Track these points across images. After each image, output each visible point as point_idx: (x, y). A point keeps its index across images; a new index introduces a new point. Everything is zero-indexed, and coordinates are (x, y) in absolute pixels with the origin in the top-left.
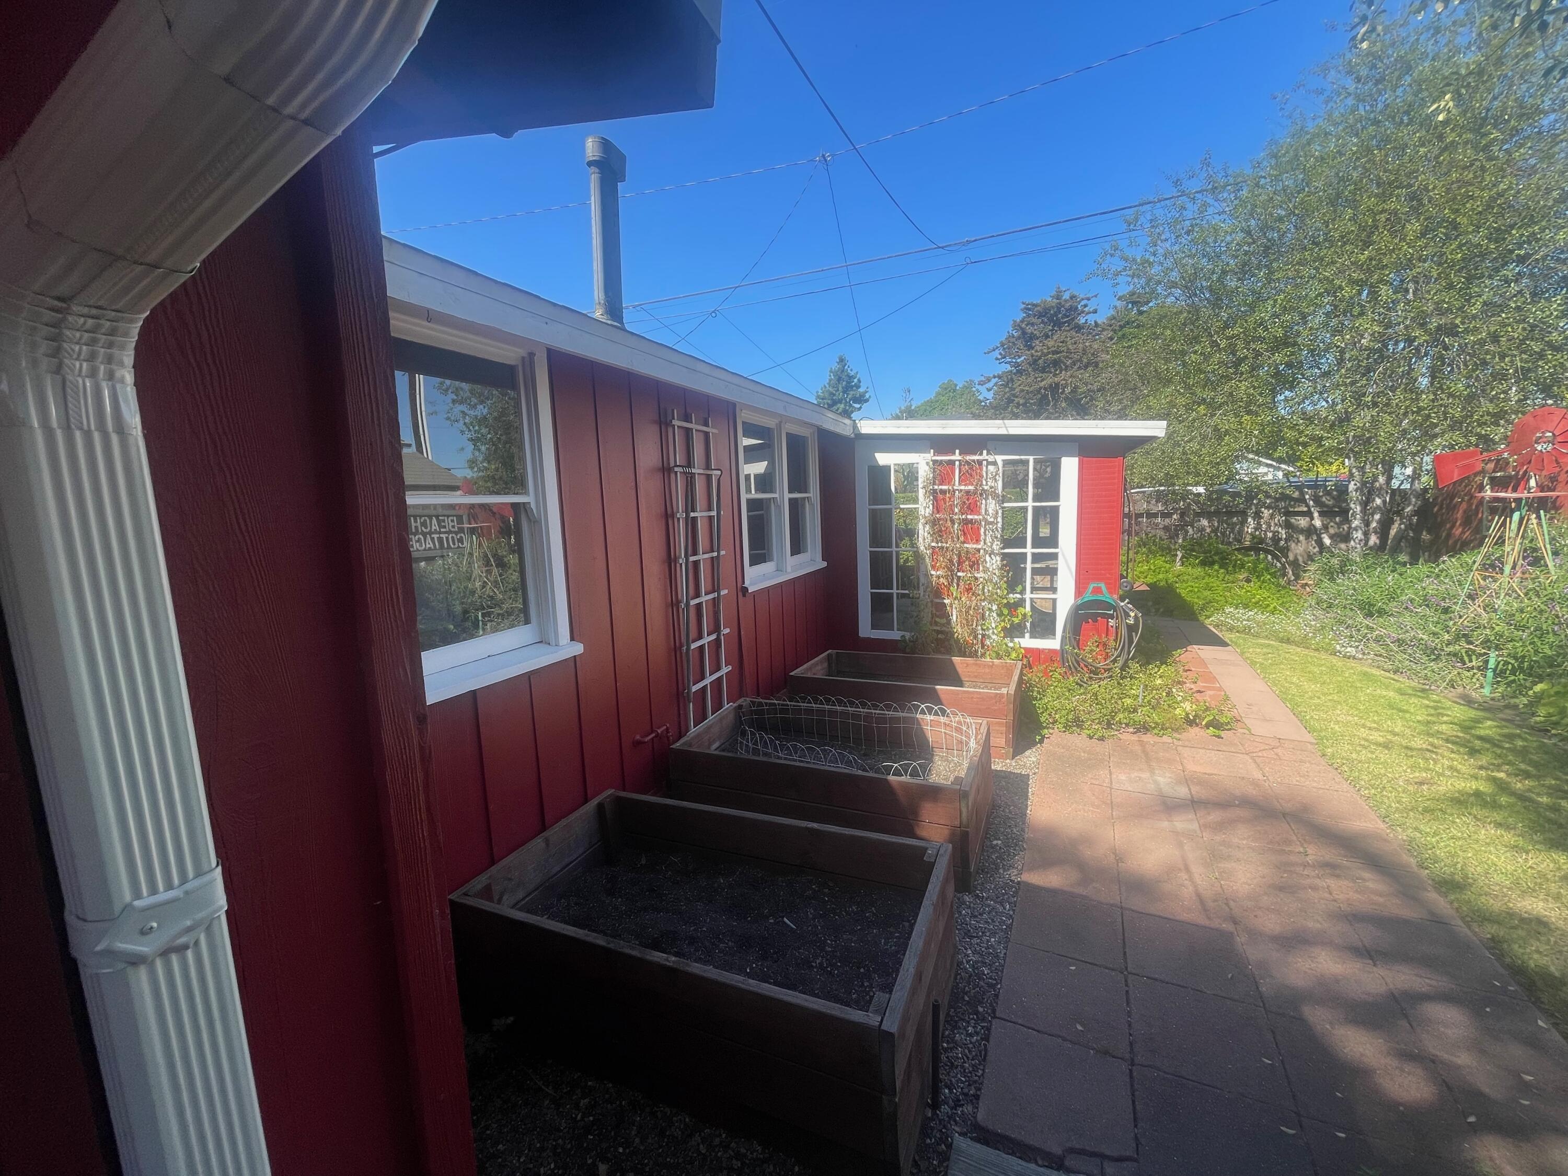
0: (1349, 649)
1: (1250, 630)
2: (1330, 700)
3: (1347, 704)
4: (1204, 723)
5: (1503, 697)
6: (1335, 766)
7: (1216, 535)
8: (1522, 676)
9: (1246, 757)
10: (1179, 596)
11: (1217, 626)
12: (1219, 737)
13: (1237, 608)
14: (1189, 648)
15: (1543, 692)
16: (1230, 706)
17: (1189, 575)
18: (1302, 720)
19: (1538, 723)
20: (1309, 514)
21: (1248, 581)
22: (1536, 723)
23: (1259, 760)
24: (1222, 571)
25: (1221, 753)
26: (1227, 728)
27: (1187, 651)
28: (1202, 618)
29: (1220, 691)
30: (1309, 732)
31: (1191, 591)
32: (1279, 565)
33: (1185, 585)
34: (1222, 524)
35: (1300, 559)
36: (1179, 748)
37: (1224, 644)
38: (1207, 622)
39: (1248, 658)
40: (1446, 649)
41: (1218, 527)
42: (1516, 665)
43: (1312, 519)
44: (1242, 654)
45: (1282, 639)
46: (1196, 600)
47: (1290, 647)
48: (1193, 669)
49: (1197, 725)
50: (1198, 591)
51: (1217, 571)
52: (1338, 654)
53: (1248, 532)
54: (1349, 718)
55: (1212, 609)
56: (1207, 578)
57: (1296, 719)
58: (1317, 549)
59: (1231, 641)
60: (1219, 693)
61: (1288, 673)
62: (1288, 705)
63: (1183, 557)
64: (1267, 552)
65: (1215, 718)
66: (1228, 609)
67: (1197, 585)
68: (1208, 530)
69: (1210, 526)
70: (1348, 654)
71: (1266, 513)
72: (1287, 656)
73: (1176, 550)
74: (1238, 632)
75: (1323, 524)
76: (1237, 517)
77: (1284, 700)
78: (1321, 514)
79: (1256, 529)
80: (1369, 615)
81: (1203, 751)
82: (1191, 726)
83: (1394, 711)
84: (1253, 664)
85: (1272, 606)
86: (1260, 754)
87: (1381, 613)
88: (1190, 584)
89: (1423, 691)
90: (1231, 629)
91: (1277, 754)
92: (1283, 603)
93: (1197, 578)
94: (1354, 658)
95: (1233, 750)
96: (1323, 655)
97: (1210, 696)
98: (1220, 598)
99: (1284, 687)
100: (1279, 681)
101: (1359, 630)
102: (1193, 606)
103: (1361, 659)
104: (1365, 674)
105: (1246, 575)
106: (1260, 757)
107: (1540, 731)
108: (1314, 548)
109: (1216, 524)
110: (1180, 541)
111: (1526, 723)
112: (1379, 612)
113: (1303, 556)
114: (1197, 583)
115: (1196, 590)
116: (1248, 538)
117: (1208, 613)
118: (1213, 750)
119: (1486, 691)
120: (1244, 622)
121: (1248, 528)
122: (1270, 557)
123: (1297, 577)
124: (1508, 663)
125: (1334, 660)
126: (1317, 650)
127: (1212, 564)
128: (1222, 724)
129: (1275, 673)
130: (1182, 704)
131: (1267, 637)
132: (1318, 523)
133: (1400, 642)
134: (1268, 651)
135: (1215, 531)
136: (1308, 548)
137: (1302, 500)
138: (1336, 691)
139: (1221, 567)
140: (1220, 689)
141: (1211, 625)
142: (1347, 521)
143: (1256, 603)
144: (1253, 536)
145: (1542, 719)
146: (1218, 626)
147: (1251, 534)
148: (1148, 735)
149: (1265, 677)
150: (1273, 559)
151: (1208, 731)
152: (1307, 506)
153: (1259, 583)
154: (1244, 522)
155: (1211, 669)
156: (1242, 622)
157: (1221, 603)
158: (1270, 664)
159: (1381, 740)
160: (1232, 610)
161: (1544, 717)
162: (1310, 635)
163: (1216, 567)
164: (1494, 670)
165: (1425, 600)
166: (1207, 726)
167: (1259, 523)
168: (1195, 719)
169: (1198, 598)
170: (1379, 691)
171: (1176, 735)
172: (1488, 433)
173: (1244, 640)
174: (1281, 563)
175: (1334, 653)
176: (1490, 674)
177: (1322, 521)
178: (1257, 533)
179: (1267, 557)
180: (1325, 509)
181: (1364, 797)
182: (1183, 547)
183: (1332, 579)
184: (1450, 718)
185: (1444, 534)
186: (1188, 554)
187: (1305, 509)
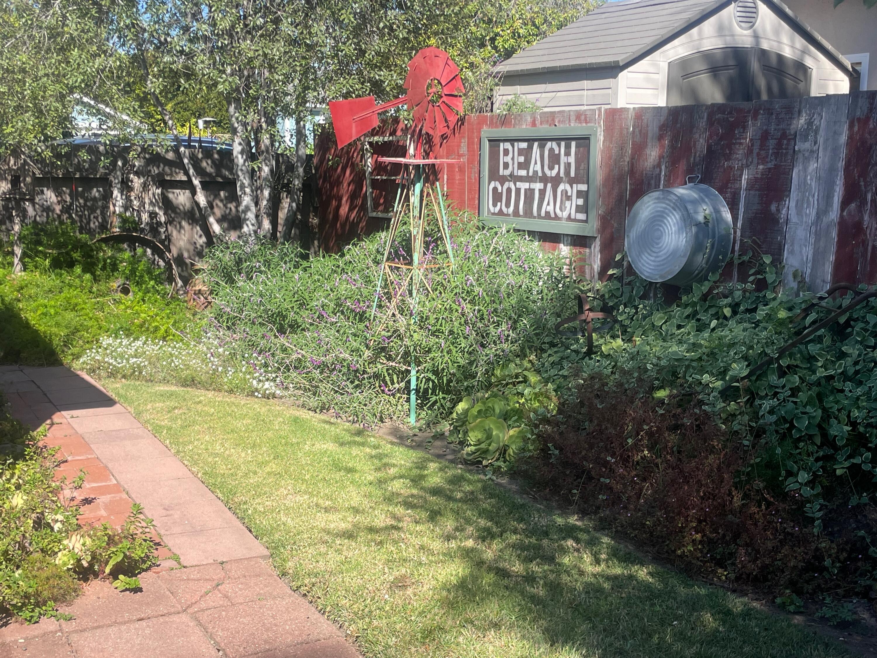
0: (267, 385)
1: (140, 373)
2: (269, 473)
3: (290, 476)
4: (107, 570)
5: (428, 425)
6: (304, 590)
7: (70, 217)
8: (441, 395)
9: (184, 618)
10: (27, 325)
11: (92, 371)
12: (137, 590)
13: (116, 337)
14: (57, 418)
15: (466, 412)
16: (144, 524)
17: (38, 286)
18: (243, 518)
19: (471, 455)
20: (188, 185)
21: (125, 291)
22: (468, 454)
23: (204, 618)
24: (88, 276)
25: (144, 623)
26: (144, 567)
27: (52, 424)
28: (67, 360)
29: (119, 492)
30: (256, 537)
31: (45, 314)
32: (162, 263)
33: (34, 305)
34: (77, 200)
35: (186, 255)
36: (75, 637)
37: (108, 402)
38: (76, 365)
39: (147, 421)
40: (368, 370)
41: (72, 204)
42: (436, 381)
43: (194, 193)
44: (138, 415)
45: (185, 380)
46: (54, 330)
47: (198, 392)
48: (69, 459)
49: (96, 575)
50: (56, 313)
51: (79, 277)
52: (256, 394)
53: (114, 212)
54: (298, 498)
55: (81, 342)
56: (66, 290)
57: (234, 517)
58: (204, 239)
59: (118, 394)
60: (118, 496)
61: (207, 438)
62: (220, 495)
63: (24, 254)
64: (145, 243)
65: (125, 556)
66: (106, 341)
67: (52, 303)
68: (58, 209)
69: (59, 202)
70: (267, 392)
71: (137, 182)
72: (199, 407)
73: (12, 244)
74: (124, 377)
75: (208, 202)
76: (97, 188)
77: (212, 488)
78: (205, 186)
79: (127, 207)
80: (282, 331)
81: (115, 629)
82: (86, 580)
83: (342, 473)
84: (156, 431)
85: (163, 329)
86: (203, 605)
87: (295, 327)
88: (42, 301)
89: (359, 433)
90: (112, 375)
91: (226, 596)
92: (175, 322)
93: (50, 290)
94: (274, 396)
95: (162, 609)
96: (242, 400)
97: (107, 507)
98: (90, 323)
99: (206, 463)
100: (199, 455)
101: (273, 355)
102: (50, 340)
103: (281, 397)
104: (296, 420)
105: (121, 281)
106: (203, 610)
107: (473, 464)
108: (201, 236)
109: (68, 199)
110: (17, 228)
111: (459, 455)
112: (291, 326)
113: (188, 251)
114: (52, 299)
115: (52, 311)
116: (116, 221)
117: (75, 350)
118: (130, 621)
119: (412, 420)
120: (132, 360)
121: (114, 205)
122: (149, 251)
123: (186, 281)
124: (428, 380)
125: (256, 406)
126: (231, 391)
127: (71, 265)
128: (136, 561)
129: (191, 442)
130: (65, 542)
131: (165, 381)
132: (201, 199)
133: (322, 367)
134: (173, 404)
135: (67, 210)
136: (192, 237)
137: (178, 164)
138: (272, 457)
139: (84, 271)
140: (118, 488)
141: (82, 369)
142: (234, 198)
143: (141, 326)
144: (125, 221)
145: (473, 448)
146: (94, 371)
147: (120, 215)
148: (13, 626)
149: (178, 452)
150: (153, 254)
151: (117, 583)
152: (187, 173)
153: (140, 294)
154: (107, 196)
155: (98, 452)
156: (128, 360)
157: (94, 330)
158: (182, 427)
159: (343, 526)
160: (110, 340)
161: (475, 445)
162: (220, 369)
163: (78, 270)
164: (417, 391)
165: (337, 305)
166: (114, 574)
167: (128, 198)
168: (91, 565)
169: (57, 325)
170: (317, 446)
171: (64, 610)
172: (382, 78)
173: (136, 388)
174: (164, 261)
175: (252, 393)
176: (413, 397)
177: (206, 197)
178: (128, 214)
179: (145, 252)
180: (208, 179)
181: (351, 636)
182: (21, 238)
183: (231, 281)
184: (396, 469)
185: (331, 216)
186: (31, 250)
187: (184, 178)
